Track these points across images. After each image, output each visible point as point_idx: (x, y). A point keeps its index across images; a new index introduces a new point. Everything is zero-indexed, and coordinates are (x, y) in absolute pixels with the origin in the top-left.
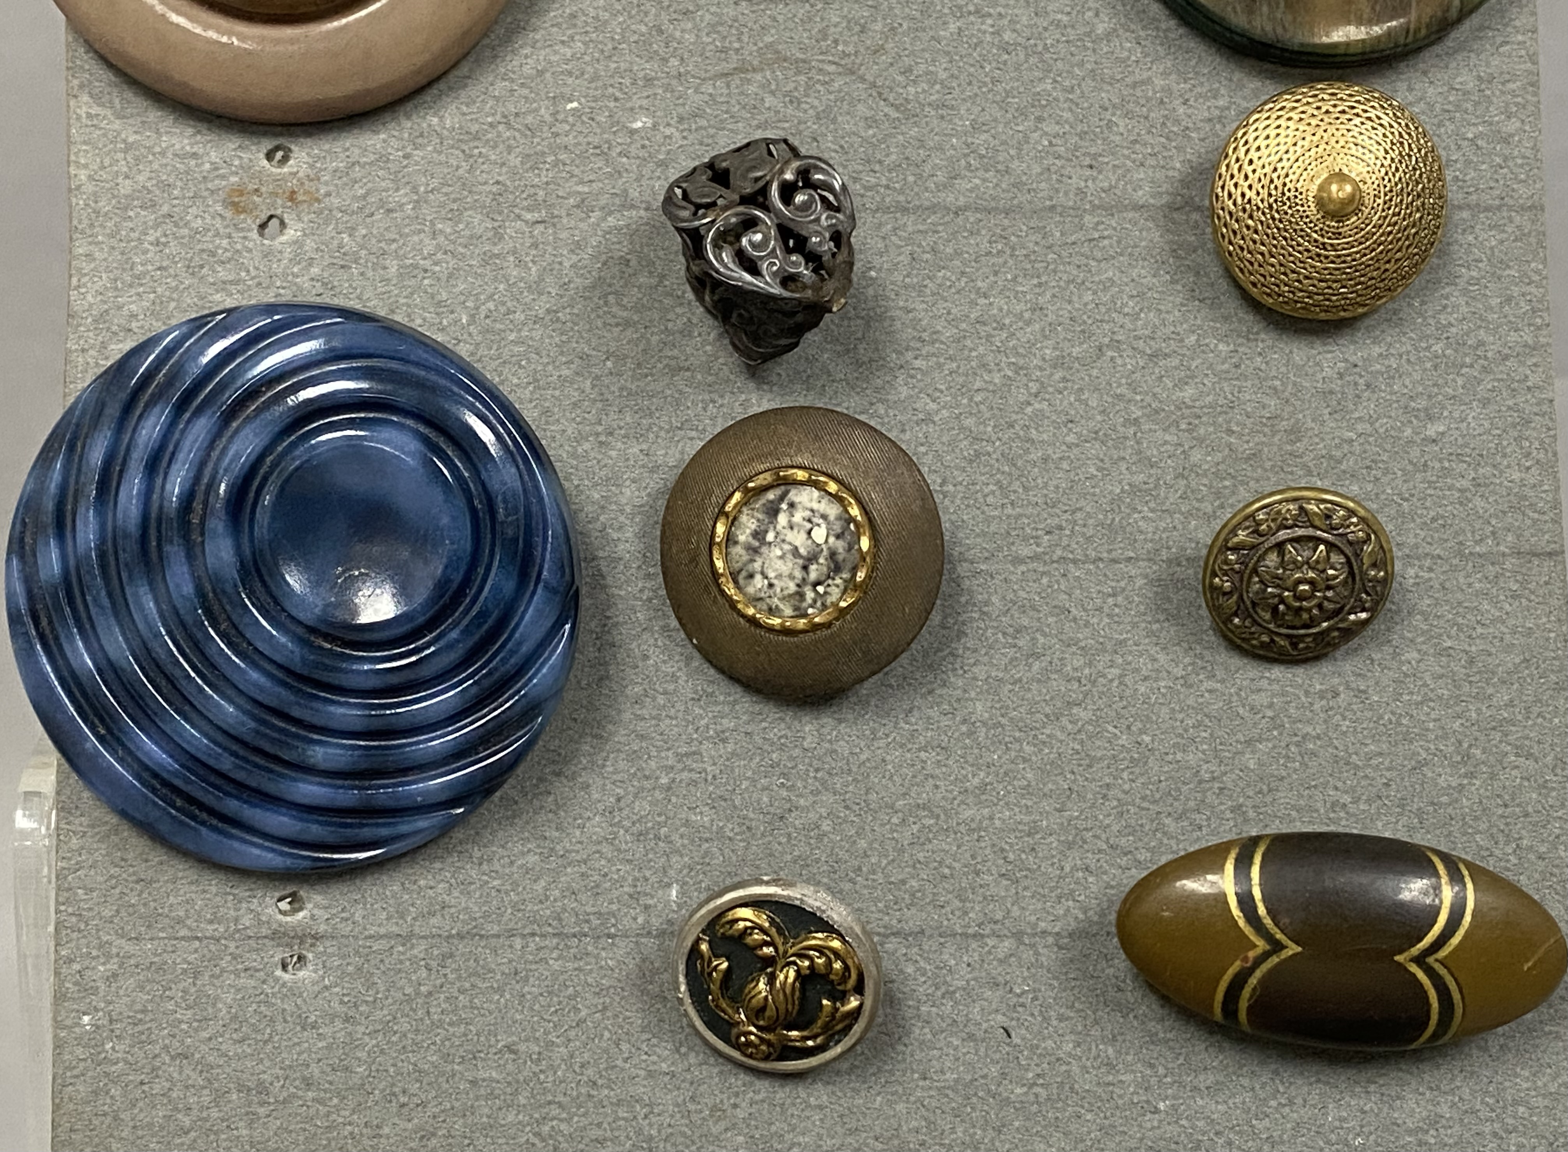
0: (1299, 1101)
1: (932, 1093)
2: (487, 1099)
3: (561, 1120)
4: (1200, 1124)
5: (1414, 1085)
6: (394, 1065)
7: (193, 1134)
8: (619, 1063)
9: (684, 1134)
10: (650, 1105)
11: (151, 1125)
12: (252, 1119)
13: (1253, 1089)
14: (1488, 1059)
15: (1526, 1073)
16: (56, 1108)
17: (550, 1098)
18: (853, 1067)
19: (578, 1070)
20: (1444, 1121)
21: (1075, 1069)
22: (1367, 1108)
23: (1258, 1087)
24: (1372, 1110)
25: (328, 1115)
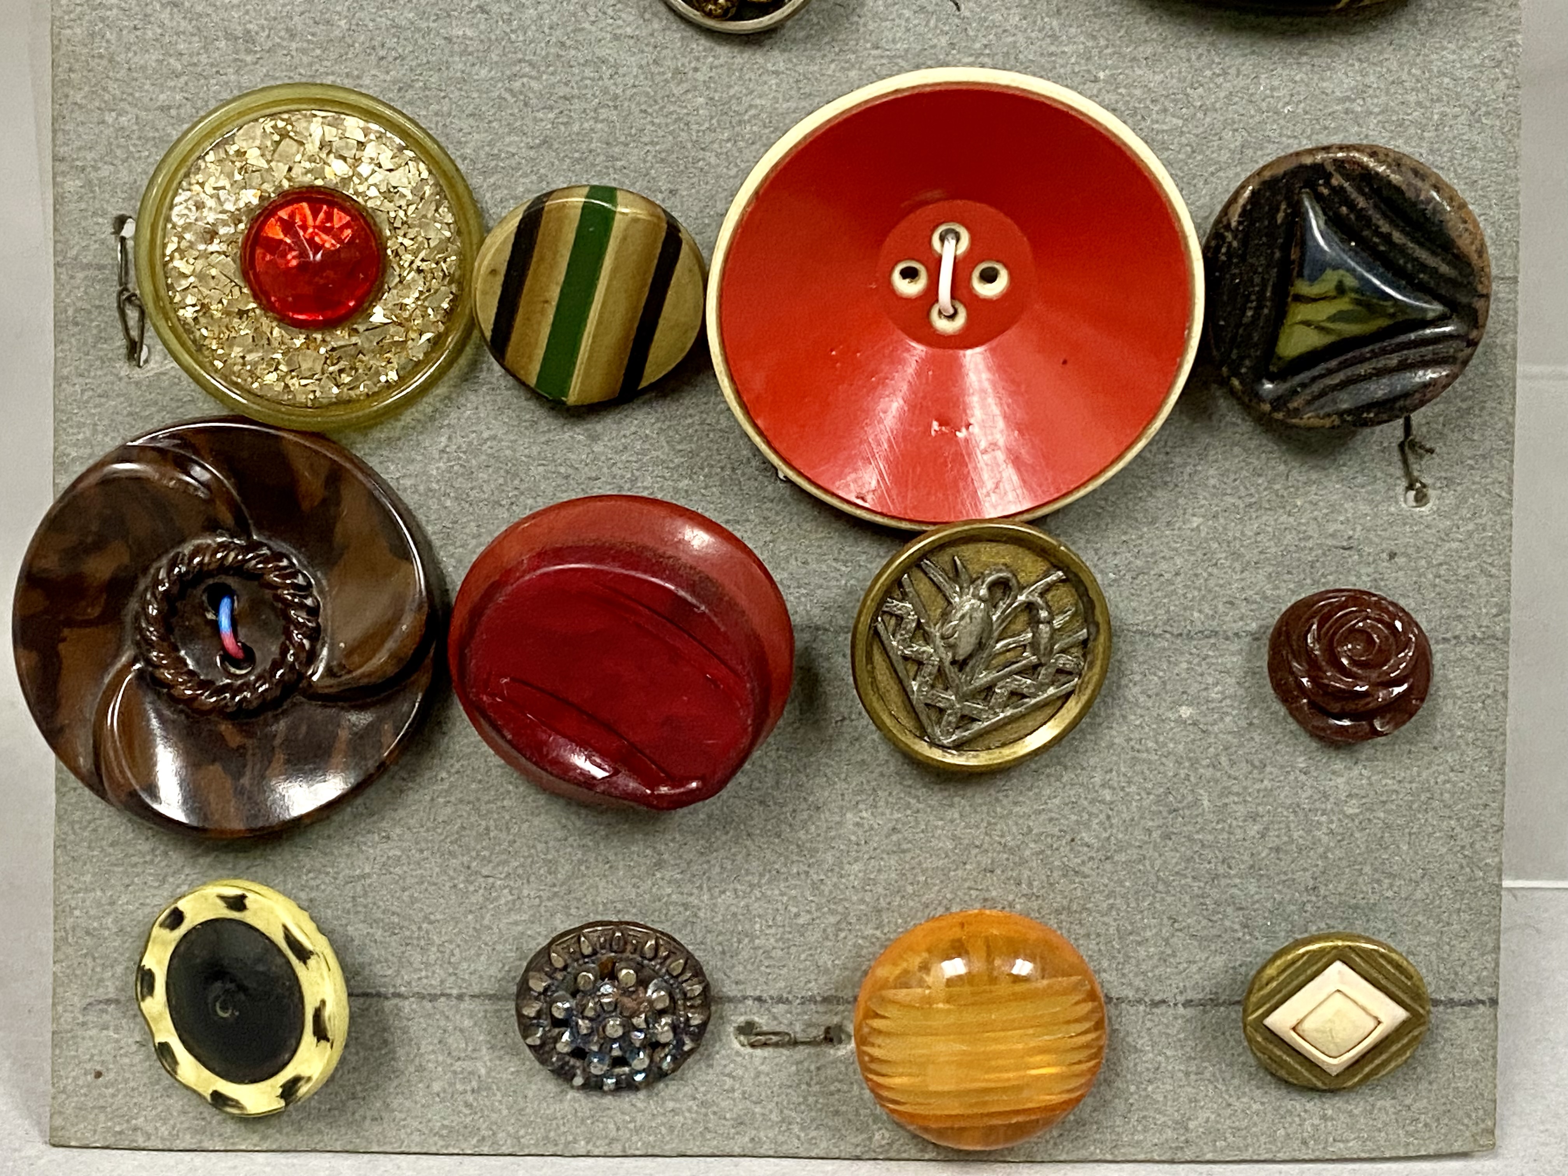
0: (1233, 71)
1: (884, 61)
2: (461, 56)
3: (531, 77)
4: (1138, 92)
5: (1344, 55)
6: (373, 20)
7: (184, 79)
8: (587, 25)
9: (647, 94)
10: (616, 66)
11: (143, 68)
12: (240, 66)
13: (1189, 60)
14: (1416, 33)
15: (1452, 46)
16: (55, 49)
17: (520, 56)
18: (809, 37)
19: (547, 31)
20: (1371, 91)
21: (1021, 38)
22: (1298, 78)
23: (1194, 57)
24: (1302, 80)
25: (311, 65)
